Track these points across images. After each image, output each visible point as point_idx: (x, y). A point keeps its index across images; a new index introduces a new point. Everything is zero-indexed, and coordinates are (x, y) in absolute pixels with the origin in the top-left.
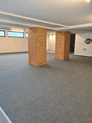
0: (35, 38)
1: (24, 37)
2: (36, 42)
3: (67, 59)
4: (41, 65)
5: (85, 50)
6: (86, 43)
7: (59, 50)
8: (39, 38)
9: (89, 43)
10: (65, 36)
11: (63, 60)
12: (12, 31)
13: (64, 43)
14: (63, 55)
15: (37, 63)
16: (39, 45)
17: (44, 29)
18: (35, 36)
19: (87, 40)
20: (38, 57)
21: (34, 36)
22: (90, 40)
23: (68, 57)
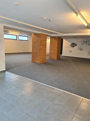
0: (40, 41)
1: (16, 40)
2: (40, 44)
3: (59, 58)
4: (42, 62)
5: (71, 52)
6: (72, 46)
7: (52, 52)
8: (42, 42)
9: (74, 46)
10: (58, 40)
11: (56, 59)
12: (9, 33)
13: (57, 46)
14: (56, 56)
15: (40, 61)
16: (42, 47)
17: (46, 35)
18: (40, 40)
19: (72, 44)
20: (41, 56)
21: (38, 40)
22: (74, 44)
23: (60, 57)
